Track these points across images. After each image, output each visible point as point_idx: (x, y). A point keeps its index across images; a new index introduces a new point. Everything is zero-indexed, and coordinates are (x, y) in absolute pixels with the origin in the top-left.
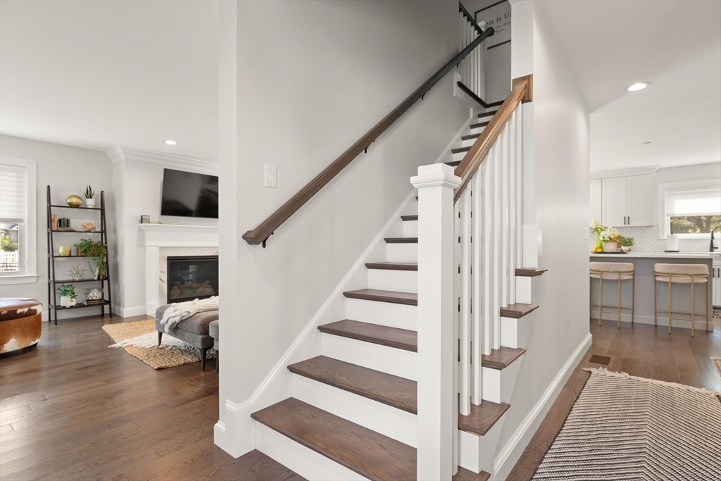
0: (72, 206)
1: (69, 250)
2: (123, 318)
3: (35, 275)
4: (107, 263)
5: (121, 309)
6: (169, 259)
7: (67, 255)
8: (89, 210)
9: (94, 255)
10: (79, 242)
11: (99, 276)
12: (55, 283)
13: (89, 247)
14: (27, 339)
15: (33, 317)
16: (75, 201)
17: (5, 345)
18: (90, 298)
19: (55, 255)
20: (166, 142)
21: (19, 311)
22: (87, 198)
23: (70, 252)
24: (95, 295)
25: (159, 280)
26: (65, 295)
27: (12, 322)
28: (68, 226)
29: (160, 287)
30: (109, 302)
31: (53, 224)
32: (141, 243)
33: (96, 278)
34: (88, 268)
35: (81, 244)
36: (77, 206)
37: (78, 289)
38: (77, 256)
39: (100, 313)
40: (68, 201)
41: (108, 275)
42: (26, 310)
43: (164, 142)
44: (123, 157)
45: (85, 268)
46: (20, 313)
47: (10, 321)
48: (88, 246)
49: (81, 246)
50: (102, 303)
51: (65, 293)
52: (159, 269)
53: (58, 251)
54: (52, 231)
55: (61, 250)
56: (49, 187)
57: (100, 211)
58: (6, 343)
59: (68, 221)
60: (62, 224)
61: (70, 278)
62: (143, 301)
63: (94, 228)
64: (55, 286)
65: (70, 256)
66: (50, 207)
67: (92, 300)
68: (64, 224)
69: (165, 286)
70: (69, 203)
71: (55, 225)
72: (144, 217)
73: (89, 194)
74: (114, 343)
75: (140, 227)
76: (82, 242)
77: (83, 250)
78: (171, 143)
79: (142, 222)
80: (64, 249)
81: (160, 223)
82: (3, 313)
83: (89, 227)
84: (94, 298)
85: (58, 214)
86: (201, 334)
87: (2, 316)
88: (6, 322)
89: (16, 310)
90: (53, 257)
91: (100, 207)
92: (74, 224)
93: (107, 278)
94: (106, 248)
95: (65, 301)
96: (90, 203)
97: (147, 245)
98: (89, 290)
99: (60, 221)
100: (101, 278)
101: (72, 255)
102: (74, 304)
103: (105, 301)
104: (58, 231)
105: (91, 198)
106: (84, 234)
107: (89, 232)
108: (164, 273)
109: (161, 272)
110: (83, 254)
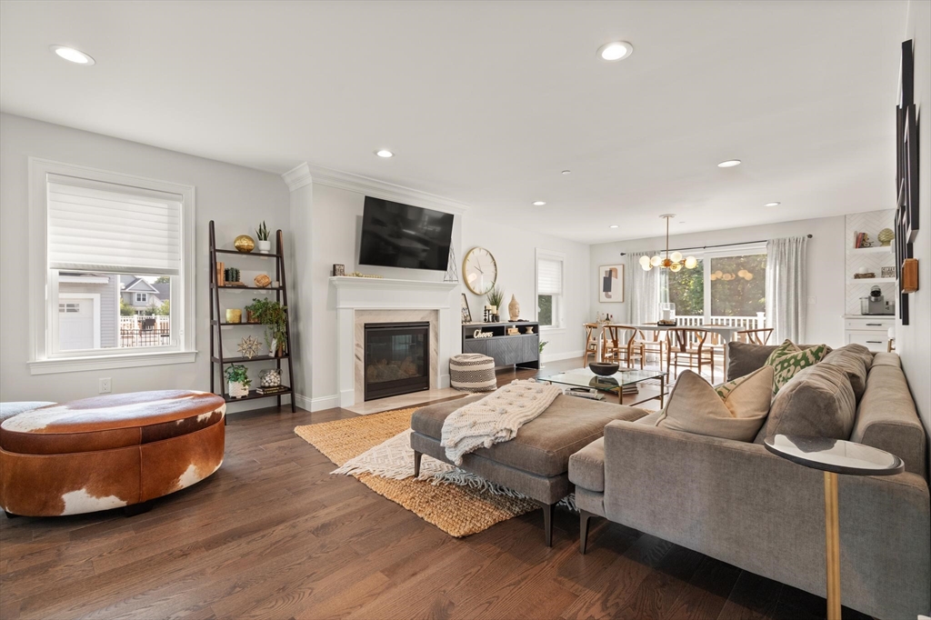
0: (241, 251)
1: (238, 314)
2: (310, 413)
3: (194, 350)
4: (287, 333)
5: (307, 399)
6: (367, 326)
7: (237, 321)
8: (262, 257)
9: (271, 322)
10: (250, 303)
11: (277, 352)
12: (222, 362)
13: (266, 311)
14: (210, 464)
15: (217, 425)
16: (245, 243)
17: (181, 477)
18: (267, 384)
19: (221, 322)
20: (379, 154)
21: (201, 417)
22: (261, 239)
23: (240, 317)
24: (272, 379)
25: (355, 357)
26: (236, 380)
27: (191, 437)
28: (237, 280)
29: (357, 368)
30: (290, 390)
31: (219, 276)
32: (333, 305)
33: (273, 355)
34: (262, 341)
35: (253, 305)
36: (247, 252)
37: (252, 371)
38: (248, 323)
39: (276, 404)
40: (237, 244)
41: (288, 350)
42: (209, 415)
43: (376, 153)
44: (309, 180)
45: (259, 341)
46: (201, 421)
47: (188, 435)
48: (264, 309)
49: (255, 308)
50: (282, 390)
51: (235, 377)
52: (355, 342)
53: (225, 316)
54: (218, 287)
55: (229, 315)
56: (212, 223)
57: (275, 259)
58: (182, 473)
59: (237, 272)
60: (230, 277)
61: (239, 355)
62: (334, 389)
63: (271, 283)
64: (223, 368)
65: (240, 323)
66: (213, 252)
67: (269, 387)
68: (231, 276)
69: (362, 365)
70: (237, 247)
71: (221, 277)
72: (337, 267)
73: (263, 235)
74: (336, 466)
75: (331, 282)
76: (254, 303)
77: (258, 314)
78: (385, 154)
79: (334, 275)
80: (233, 312)
81: (357, 275)
82: (178, 422)
83: (264, 282)
84: (272, 384)
85: (225, 262)
86: (549, 477)
87: (176, 427)
88: (181, 437)
89: (197, 417)
90: (220, 324)
91: (275, 253)
92: (246, 277)
93: (288, 355)
94: (286, 311)
95: (236, 389)
96: (265, 246)
97: (341, 306)
98: (264, 372)
99: (227, 272)
100: (280, 355)
101: (243, 321)
102: (246, 393)
103: (285, 387)
104: (224, 287)
105: (265, 239)
106: (255, 292)
107: (263, 288)
108: (360, 347)
109: (358, 345)
110: (256, 320)
